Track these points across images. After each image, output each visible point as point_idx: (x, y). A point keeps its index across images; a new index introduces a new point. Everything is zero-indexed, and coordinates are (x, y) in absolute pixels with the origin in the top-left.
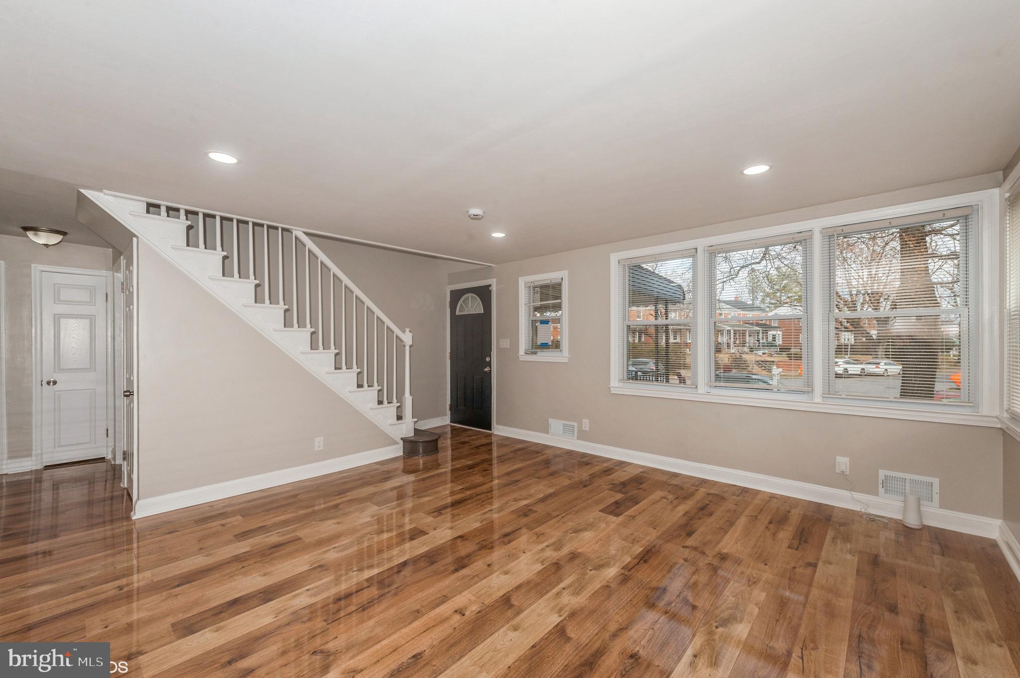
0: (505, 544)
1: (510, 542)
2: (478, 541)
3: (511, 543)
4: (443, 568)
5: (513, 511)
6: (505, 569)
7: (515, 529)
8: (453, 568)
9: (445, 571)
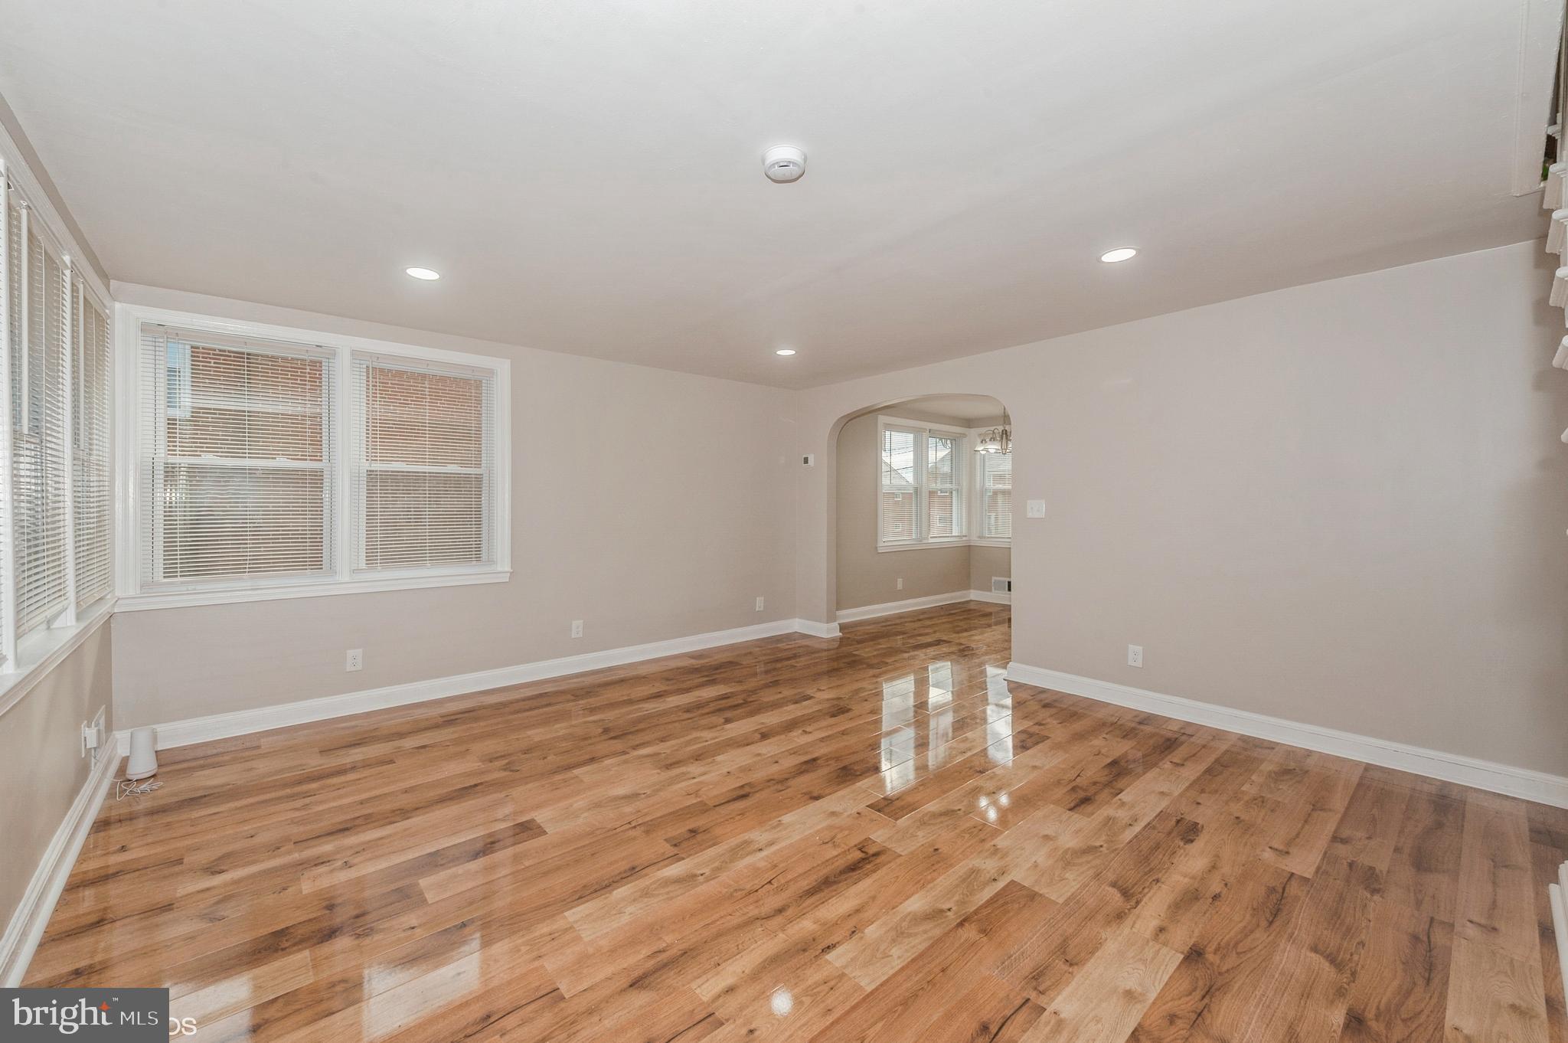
0: (749, 784)
1: (742, 787)
2: (788, 790)
3: (741, 785)
4: (830, 762)
5: (714, 845)
6: (759, 758)
7: (727, 805)
8: (819, 762)
9: (827, 760)
